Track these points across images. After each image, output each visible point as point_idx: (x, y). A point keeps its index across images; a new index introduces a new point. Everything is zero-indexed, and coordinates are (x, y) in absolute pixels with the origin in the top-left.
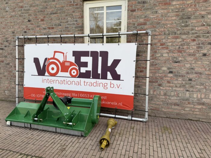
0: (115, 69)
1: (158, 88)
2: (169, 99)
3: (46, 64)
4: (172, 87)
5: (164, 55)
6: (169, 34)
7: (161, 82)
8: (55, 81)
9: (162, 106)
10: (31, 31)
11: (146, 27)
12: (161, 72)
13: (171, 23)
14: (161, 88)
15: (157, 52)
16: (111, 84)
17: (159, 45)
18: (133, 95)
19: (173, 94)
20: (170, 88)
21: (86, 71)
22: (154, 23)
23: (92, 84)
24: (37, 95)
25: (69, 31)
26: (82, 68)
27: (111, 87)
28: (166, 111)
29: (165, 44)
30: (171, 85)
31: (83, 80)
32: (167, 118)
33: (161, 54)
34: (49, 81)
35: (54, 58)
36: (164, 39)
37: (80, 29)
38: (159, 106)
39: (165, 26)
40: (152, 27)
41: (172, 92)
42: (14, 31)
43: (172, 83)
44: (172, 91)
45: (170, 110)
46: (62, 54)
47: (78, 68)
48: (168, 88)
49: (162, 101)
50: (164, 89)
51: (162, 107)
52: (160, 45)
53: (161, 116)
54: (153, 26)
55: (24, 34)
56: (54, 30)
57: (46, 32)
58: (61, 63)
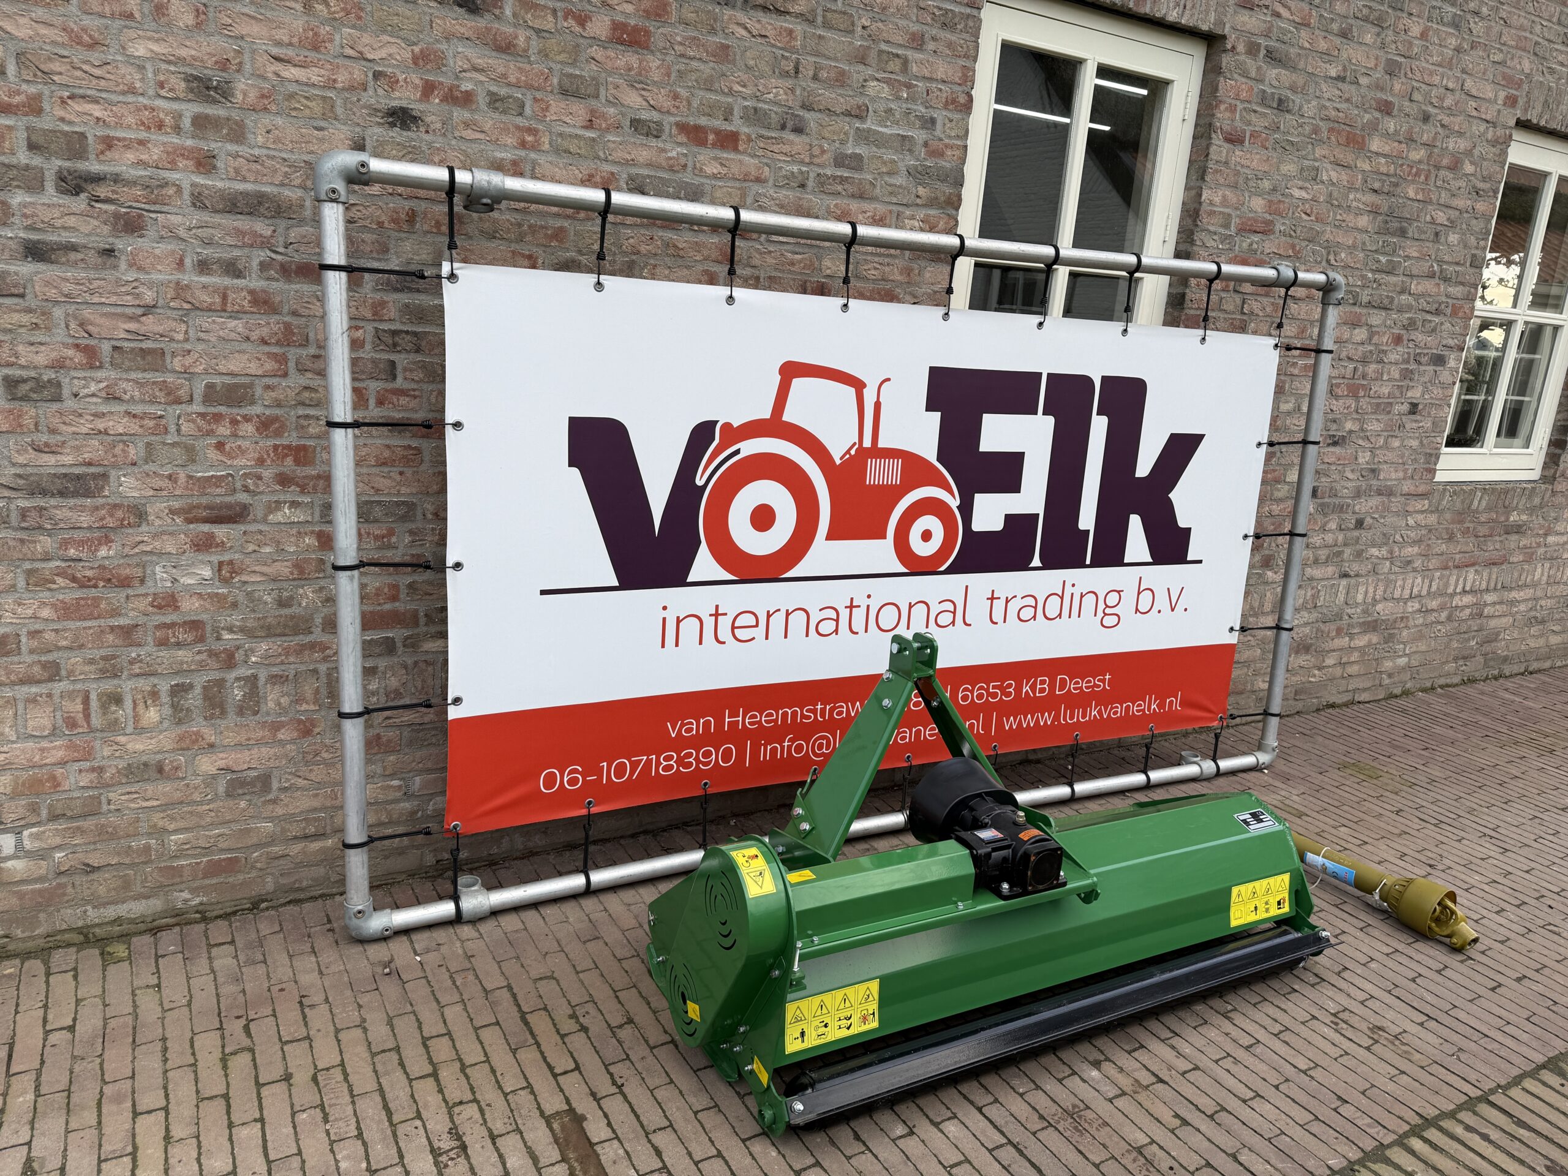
0: (1172, 496)
1: (1261, 576)
3: (700, 482)
5: (1304, 408)
8: (778, 621)
11: (1269, 246)
12: (1281, 491)
13: (1350, 242)
14: (1270, 574)
16: (1139, 594)
18: (1233, 639)
19: (1300, 598)
21: (1009, 518)
22: (1298, 232)
23: (1036, 606)
24: (608, 771)
27: (1137, 610)
34: (725, 623)
35: (775, 425)
38: (1248, 667)
39: (1332, 257)
47: (954, 502)
54: (1293, 247)
55: (376, 132)
56: (732, 156)
57: (659, 167)
58: (838, 462)
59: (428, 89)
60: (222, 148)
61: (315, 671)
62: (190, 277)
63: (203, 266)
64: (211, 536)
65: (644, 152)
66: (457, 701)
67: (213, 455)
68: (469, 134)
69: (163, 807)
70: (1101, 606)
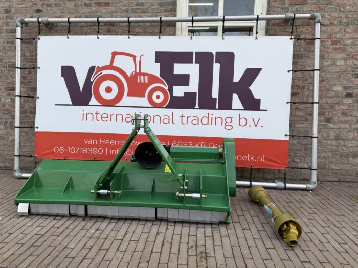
0: (250, 88)
1: (325, 125)
2: (344, 145)
3: (92, 80)
4: (350, 123)
5: (338, 63)
6: (348, 24)
7: (331, 114)
8: (114, 117)
9: (331, 160)
10: (54, 9)
11: (306, 8)
12: (331, 94)
13: (352, 2)
14: (331, 125)
15: (326, 56)
16: (240, 119)
17: (330, 43)
18: (287, 139)
19: (351, 136)
20: (347, 126)
21: (185, 93)
22: (321, 2)
23: (199, 121)
24: (70, 149)
25: (144, 12)
26: (175, 88)
27: (239, 125)
28: (338, 168)
29: (339, 42)
30: (349, 118)
31: (178, 112)
32: (339, 181)
33: (333, 61)
34: (99, 116)
35: (111, 67)
36: (339, 32)
37: (170, 7)
38: (326, 159)
39: (342, 9)
40: (318, 9)
41: (350, 133)
42: (10, 6)
43: (351, 116)
44: (349, 131)
45: (346, 167)
46: (132, 58)
47: (166, 88)
48: (342, 126)
49: (332, 150)
50: (336, 127)
51: (331, 162)
52: (331, 45)
53: (327, 179)
54: (319, 7)
55: (35, 14)
56: (109, 7)
57: (91, 13)
58: (129, 76)
59: (43, 4)
60: (9, 21)
61: (28, 122)
62: (6, 45)
63: (8, 43)
64: (10, 93)
65: (87, 10)
66: (37, 127)
67: (10, 77)
68: (51, 12)
69: (4, 145)
70: (224, 122)
